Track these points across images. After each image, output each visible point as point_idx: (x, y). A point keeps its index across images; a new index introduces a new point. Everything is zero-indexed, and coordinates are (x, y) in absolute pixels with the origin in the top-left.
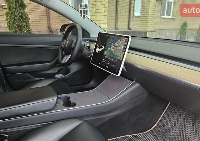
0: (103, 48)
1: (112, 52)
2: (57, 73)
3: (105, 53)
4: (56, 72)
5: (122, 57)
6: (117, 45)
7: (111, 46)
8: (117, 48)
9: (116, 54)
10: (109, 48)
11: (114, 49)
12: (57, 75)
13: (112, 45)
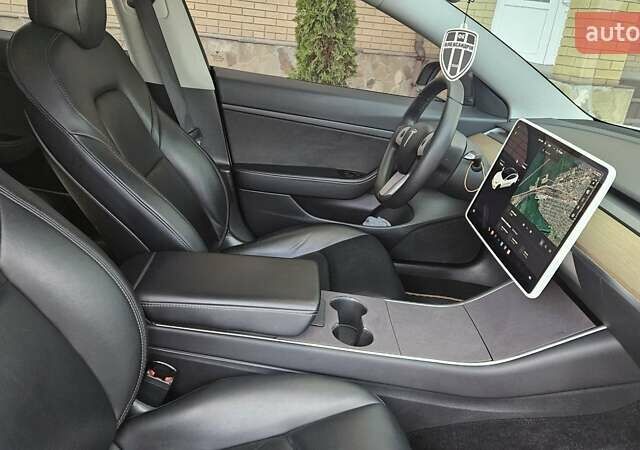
0: (515, 180)
1: (538, 205)
2: (374, 214)
3: (516, 200)
4: (373, 208)
5: (561, 236)
6: (559, 186)
7: (540, 181)
8: (557, 196)
9: (546, 217)
10: (532, 188)
11: (545, 197)
12: (371, 219)
13: (544, 181)
